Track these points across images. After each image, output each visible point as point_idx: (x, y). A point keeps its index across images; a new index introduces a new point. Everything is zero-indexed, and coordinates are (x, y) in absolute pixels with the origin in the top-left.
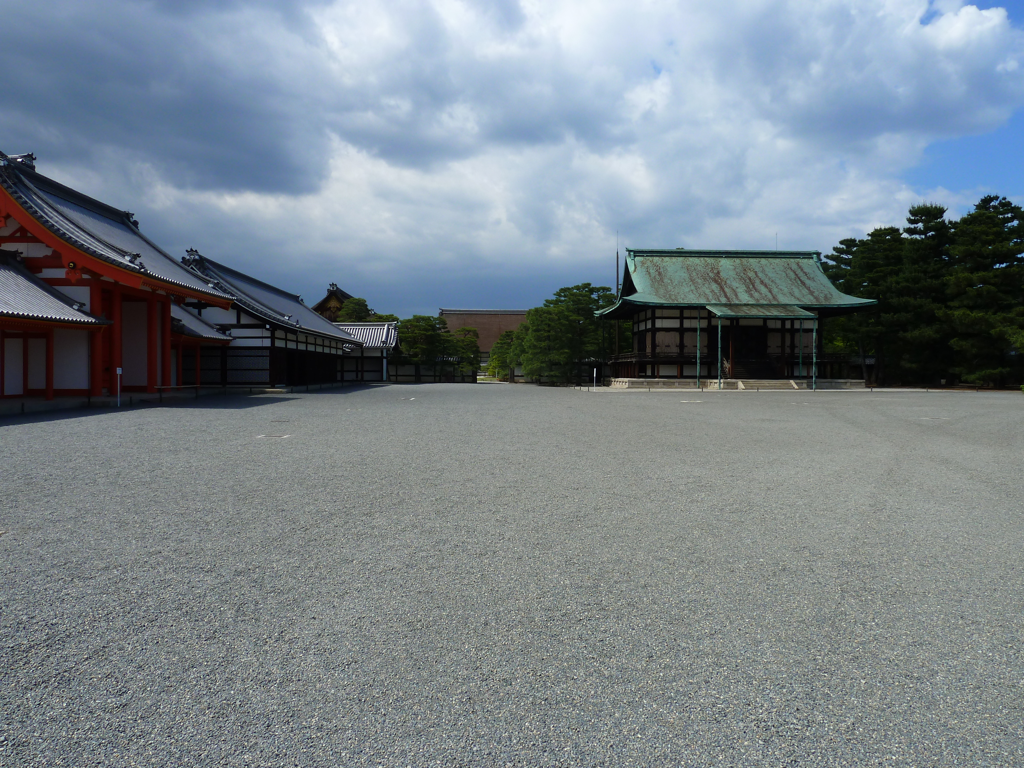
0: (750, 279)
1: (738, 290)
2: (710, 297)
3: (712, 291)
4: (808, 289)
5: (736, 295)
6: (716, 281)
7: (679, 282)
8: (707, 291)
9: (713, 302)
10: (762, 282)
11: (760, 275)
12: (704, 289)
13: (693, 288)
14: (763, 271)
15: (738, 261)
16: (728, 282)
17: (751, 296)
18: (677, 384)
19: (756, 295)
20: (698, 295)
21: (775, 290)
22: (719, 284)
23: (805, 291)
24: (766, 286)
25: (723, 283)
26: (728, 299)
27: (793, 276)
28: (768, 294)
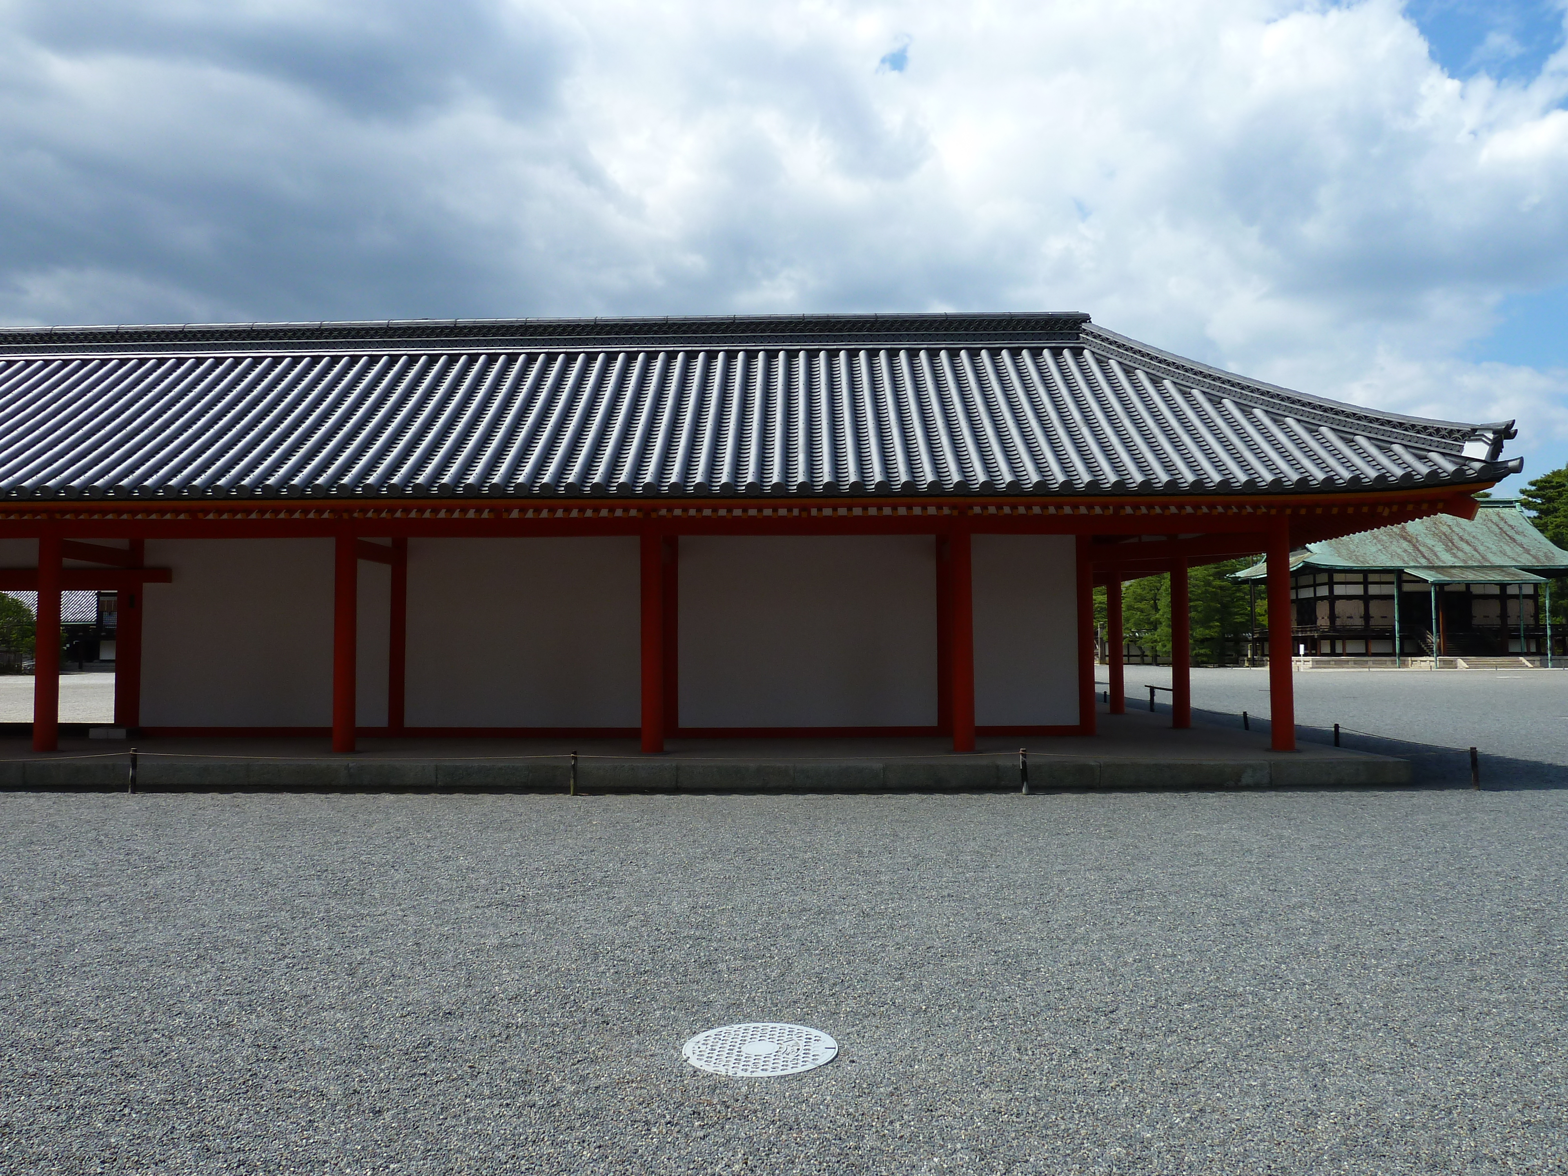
0: (1445, 534)
1: (1436, 549)
2: (1406, 559)
3: (1405, 551)
4: (1521, 545)
5: (1436, 555)
6: (1405, 539)
8: (1399, 551)
9: (1412, 564)
10: (1462, 539)
11: (1456, 529)
12: (1393, 547)
13: (1381, 547)
16: (1420, 539)
17: (1455, 556)
18: (1370, 663)
19: (1460, 554)
20: (1389, 556)
21: (1481, 549)
22: (1409, 541)
23: (1519, 550)
24: (1467, 543)
25: (1414, 541)
26: (1428, 559)
27: (1497, 531)
28: (1475, 553)
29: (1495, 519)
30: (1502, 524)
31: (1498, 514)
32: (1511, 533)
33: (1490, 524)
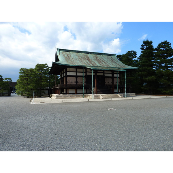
0: (98, 60)
1: (96, 63)
2: (87, 64)
3: (87, 62)
4: (117, 63)
5: (96, 64)
7: (75, 59)
9: (88, 65)
11: (101, 59)
12: (84, 61)
13: (80, 61)
15: (94, 55)
16: (92, 60)
17: (101, 64)
18: (75, 97)
20: (82, 63)
21: (107, 63)
22: (89, 61)
23: (116, 64)
24: (104, 62)
25: (90, 60)
26: (93, 65)
27: (111, 60)
28: (105, 64)
29: (111, 58)
30: (112, 59)
31: (111, 57)
32: (114, 61)
33: (109, 59)
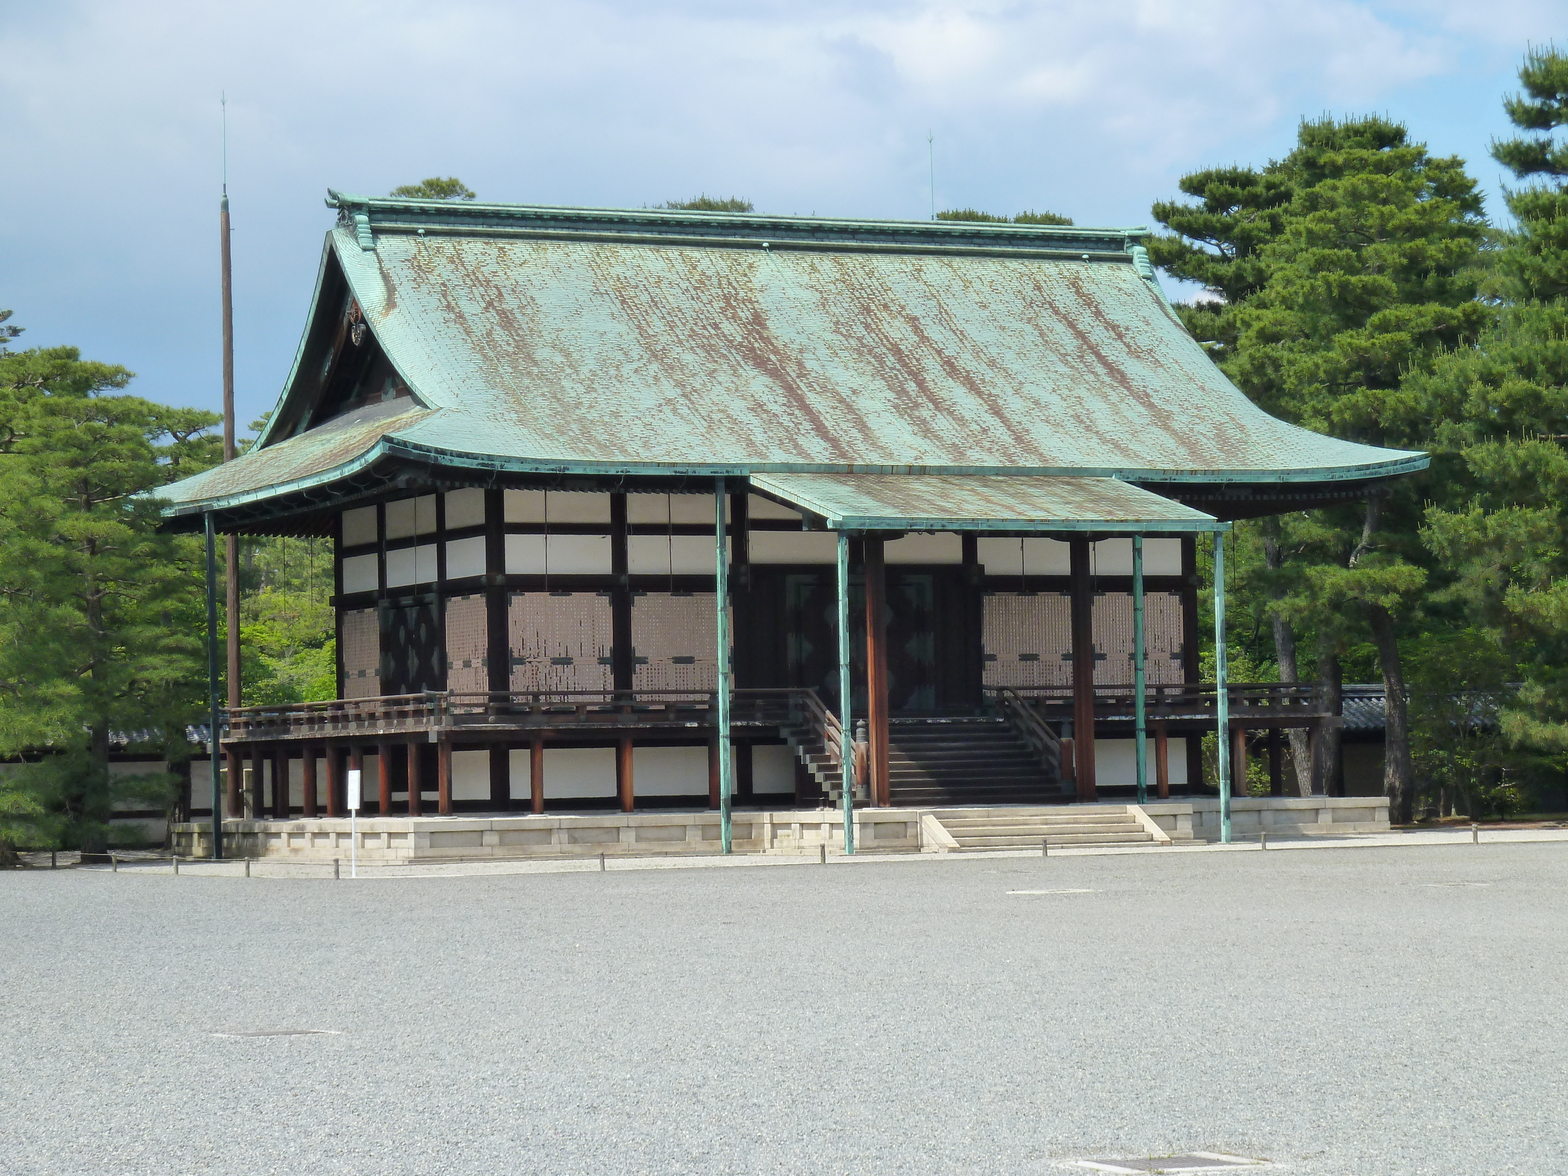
0: (896, 350)
1: (863, 403)
2: (759, 437)
3: (758, 407)
4: (1144, 398)
5: (862, 426)
6: (760, 363)
8: (737, 407)
10: (951, 367)
11: (934, 332)
12: (719, 394)
14: (943, 317)
15: (826, 264)
16: (811, 363)
17: (925, 430)
19: (942, 424)
20: (702, 428)
23: (1135, 412)
24: (972, 385)
25: (792, 370)
27: (1070, 343)
28: (991, 421)
29: (1066, 302)
30: (1086, 321)
31: (1076, 285)
32: (1114, 352)
33: (1047, 319)
